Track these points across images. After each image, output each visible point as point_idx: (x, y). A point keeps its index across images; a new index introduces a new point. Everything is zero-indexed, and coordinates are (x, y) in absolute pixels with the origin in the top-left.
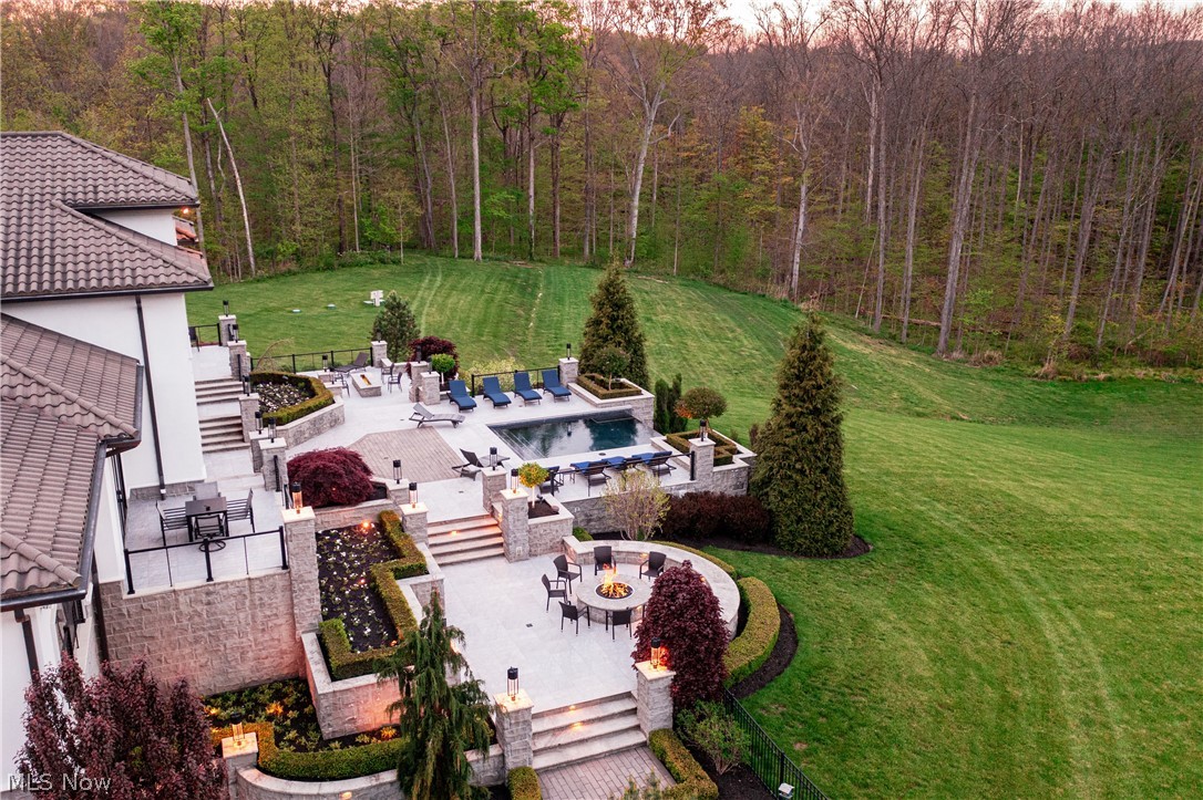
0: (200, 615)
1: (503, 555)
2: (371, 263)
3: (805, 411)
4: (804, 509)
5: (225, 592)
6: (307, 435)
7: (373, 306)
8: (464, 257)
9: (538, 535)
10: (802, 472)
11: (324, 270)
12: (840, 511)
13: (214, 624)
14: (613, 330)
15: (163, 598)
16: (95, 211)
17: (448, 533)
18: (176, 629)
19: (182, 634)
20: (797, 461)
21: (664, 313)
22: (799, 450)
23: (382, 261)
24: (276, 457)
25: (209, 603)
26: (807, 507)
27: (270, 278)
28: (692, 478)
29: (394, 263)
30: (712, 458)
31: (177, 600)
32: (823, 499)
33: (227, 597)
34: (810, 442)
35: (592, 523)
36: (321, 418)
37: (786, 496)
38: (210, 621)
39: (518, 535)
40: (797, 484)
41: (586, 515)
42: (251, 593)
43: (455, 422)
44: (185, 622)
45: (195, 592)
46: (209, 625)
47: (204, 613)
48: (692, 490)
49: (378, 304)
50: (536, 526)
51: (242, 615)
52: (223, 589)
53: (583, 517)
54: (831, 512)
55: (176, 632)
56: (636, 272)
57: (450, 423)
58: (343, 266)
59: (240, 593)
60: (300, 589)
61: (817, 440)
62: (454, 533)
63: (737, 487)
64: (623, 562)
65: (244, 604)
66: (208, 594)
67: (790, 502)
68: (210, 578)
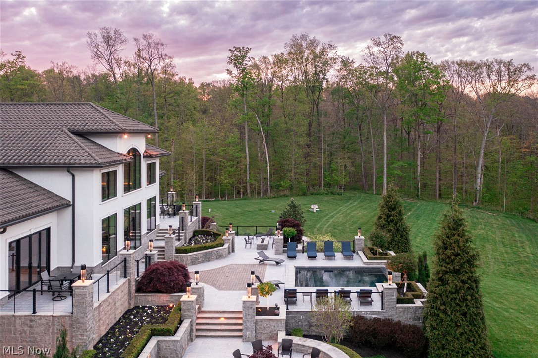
0: (25, 333)
1: (241, 336)
2: (326, 194)
3: (448, 270)
4: (447, 339)
5: (40, 321)
6: (200, 261)
7: (312, 212)
8: (378, 194)
9: (262, 327)
10: (445, 312)
11: (301, 195)
12: (475, 345)
13: (32, 339)
14: (389, 223)
15: (8, 319)
16: (82, 134)
17: (219, 318)
18: (13, 338)
19: (16, 342)
20: (441, 304)
21: (482, 229)
22: (444, 297)
23: (332, 193)
24: (125, 259)
25: (30, 327)
26: (449, 338)
27: (275, 197)
28: (383, 309)
29: (338, 194)
30: (395, 297)
31: (15, 321)
32: (461, 334)
33: (40, 325)
34: (451, 292)
35: (313, 328)
36: (210, 253)
37: (435, 329)
38: (30, 337)
39: (248, 324)
40: (442, 321)
41: (309, 322)
42: (54, 325)
43: (278, 263)
44: (18, 336)
45: (25, 319)
46: (29, 339)
47: (28, 332)
48: (381, 317)
49: (315, 211)
50: (261, 321)
51: (47, 337)
52: (39, 319)
53: (306, 323)
54: (468, 345)
55: (13, 340)
56: (478, 208)
57: (275, 263)
58: (312, 194)
59: (47, 324)
60: (77, 327)
61: (457, 292)
62: (223, 319)
63: (414, 320)
64: (297, 351)
65: (48, 331)
66: (31, 321)
67: (437, 333)
68: (34, 312)
